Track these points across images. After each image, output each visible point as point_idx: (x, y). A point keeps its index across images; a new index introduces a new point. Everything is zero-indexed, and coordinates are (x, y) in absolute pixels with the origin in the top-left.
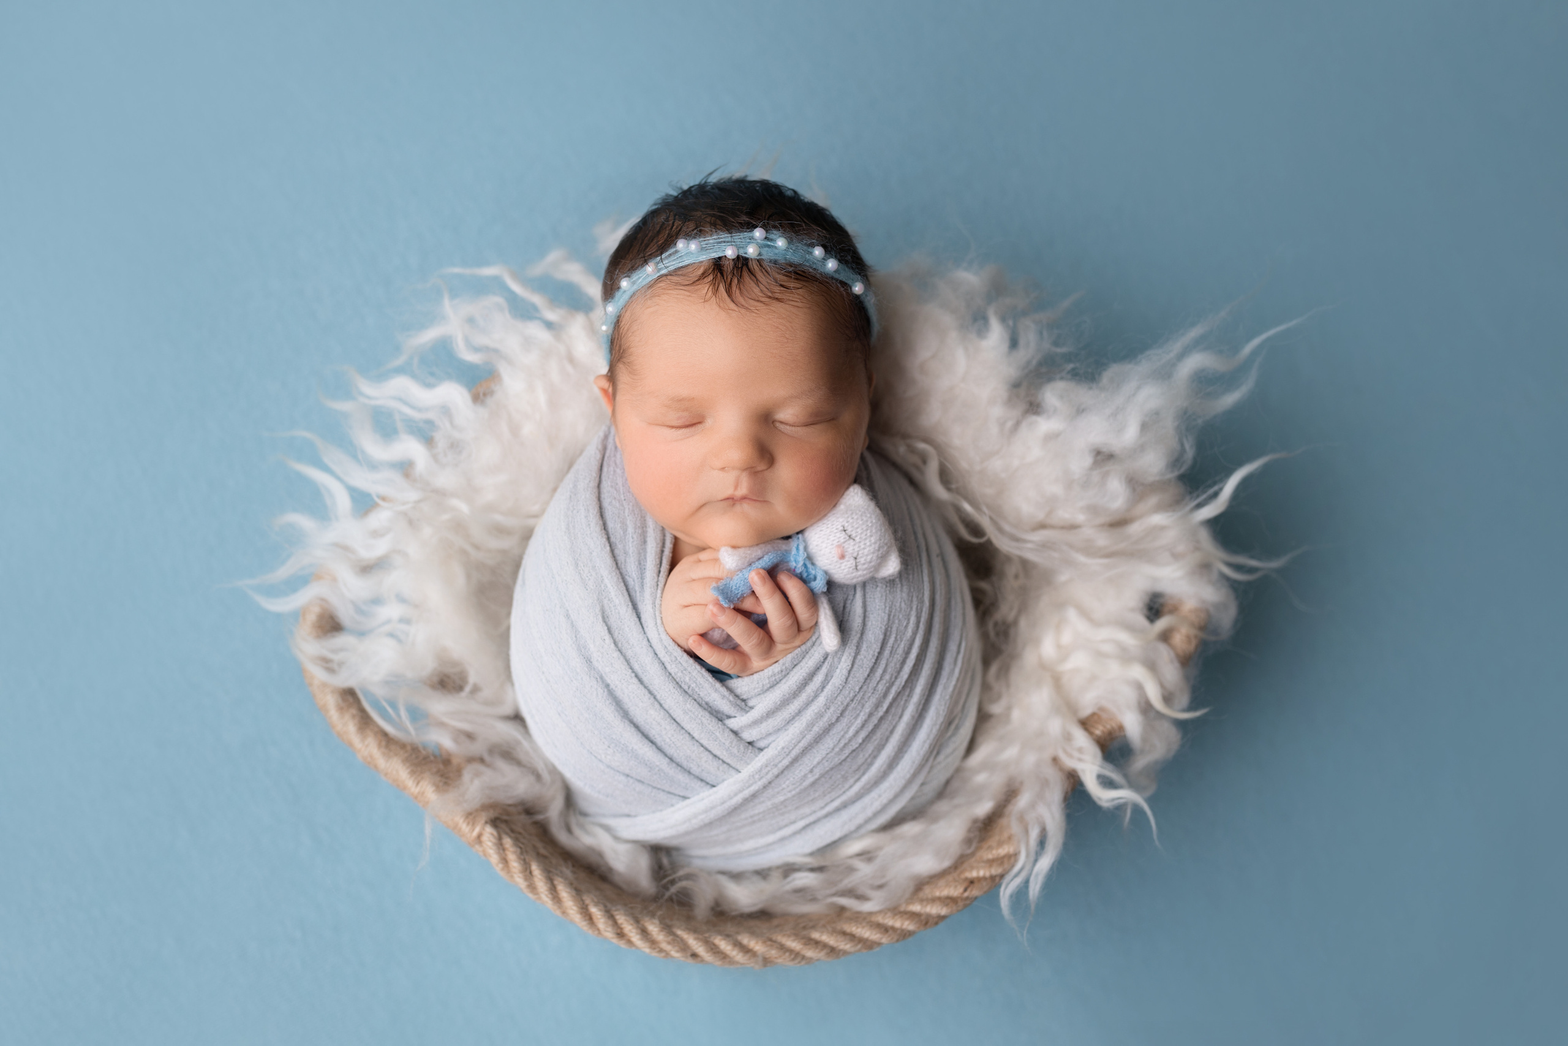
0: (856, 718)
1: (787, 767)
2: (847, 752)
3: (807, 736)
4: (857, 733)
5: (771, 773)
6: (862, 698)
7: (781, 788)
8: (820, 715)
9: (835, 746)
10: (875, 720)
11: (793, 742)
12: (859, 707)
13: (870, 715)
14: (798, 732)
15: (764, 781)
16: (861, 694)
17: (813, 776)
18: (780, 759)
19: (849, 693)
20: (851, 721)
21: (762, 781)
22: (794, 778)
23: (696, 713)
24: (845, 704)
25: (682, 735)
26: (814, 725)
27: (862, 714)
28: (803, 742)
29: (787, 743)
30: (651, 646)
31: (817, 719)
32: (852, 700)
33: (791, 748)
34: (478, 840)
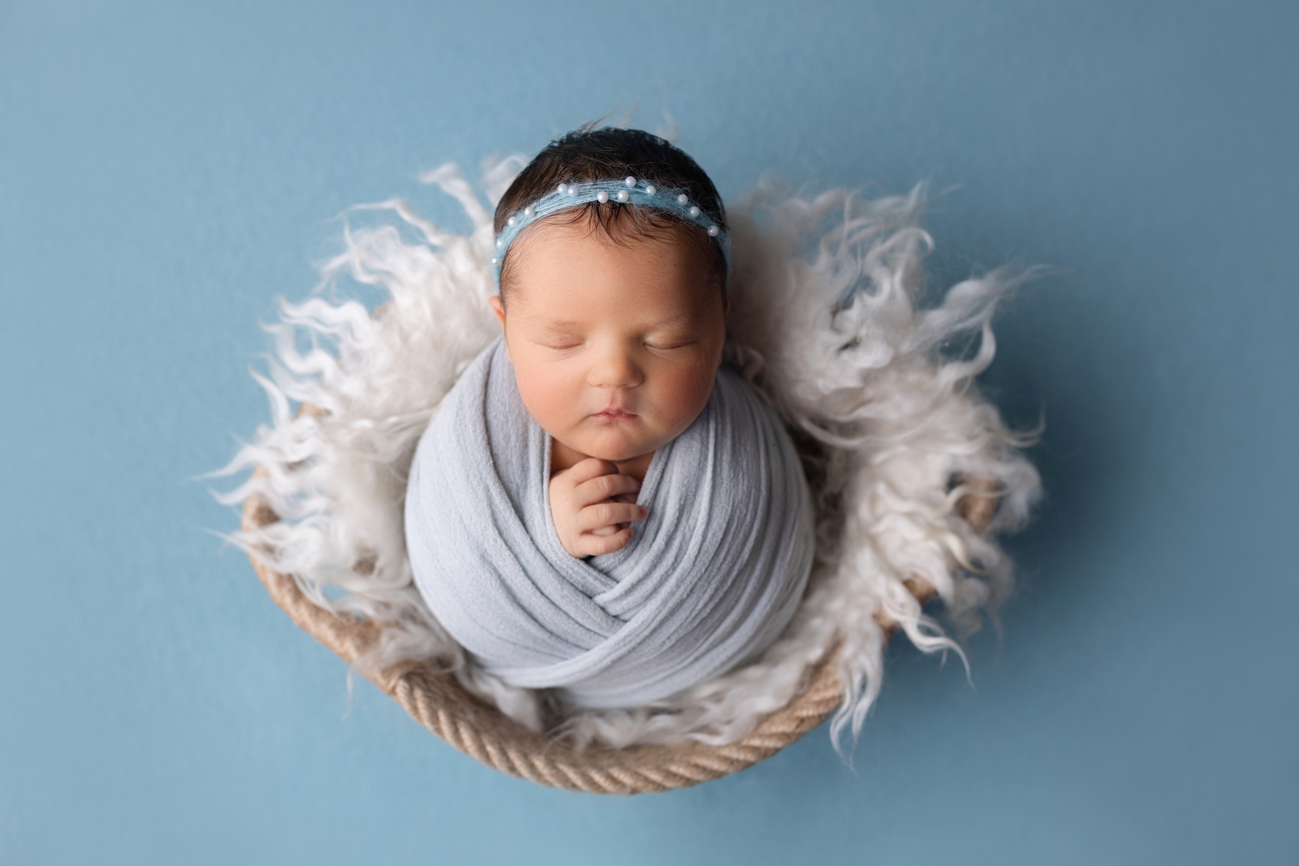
0: (704, 593)
1: (648, 637)
2: (698, 621)
3: (663, 611)
4: (706, 605)
5: (633, 641)
6: (708, 576)
7: (644, 652)
8: (672, 594)
10: (720, 594)
12: (706, 585)
13: (717, 590)
14: (655, 606)
15: (629, 647)
16: (707, 573)
18: (641, 631)
19: (697, 574)
21: (627, 646)
22: (654, 645)
24: (693, 583)
25: (560, 614)
26: (668, 600)
27: (710, 589)
29: (646, 617)
31: (670, 597)
32: (699, 579)
34: (393, 691)
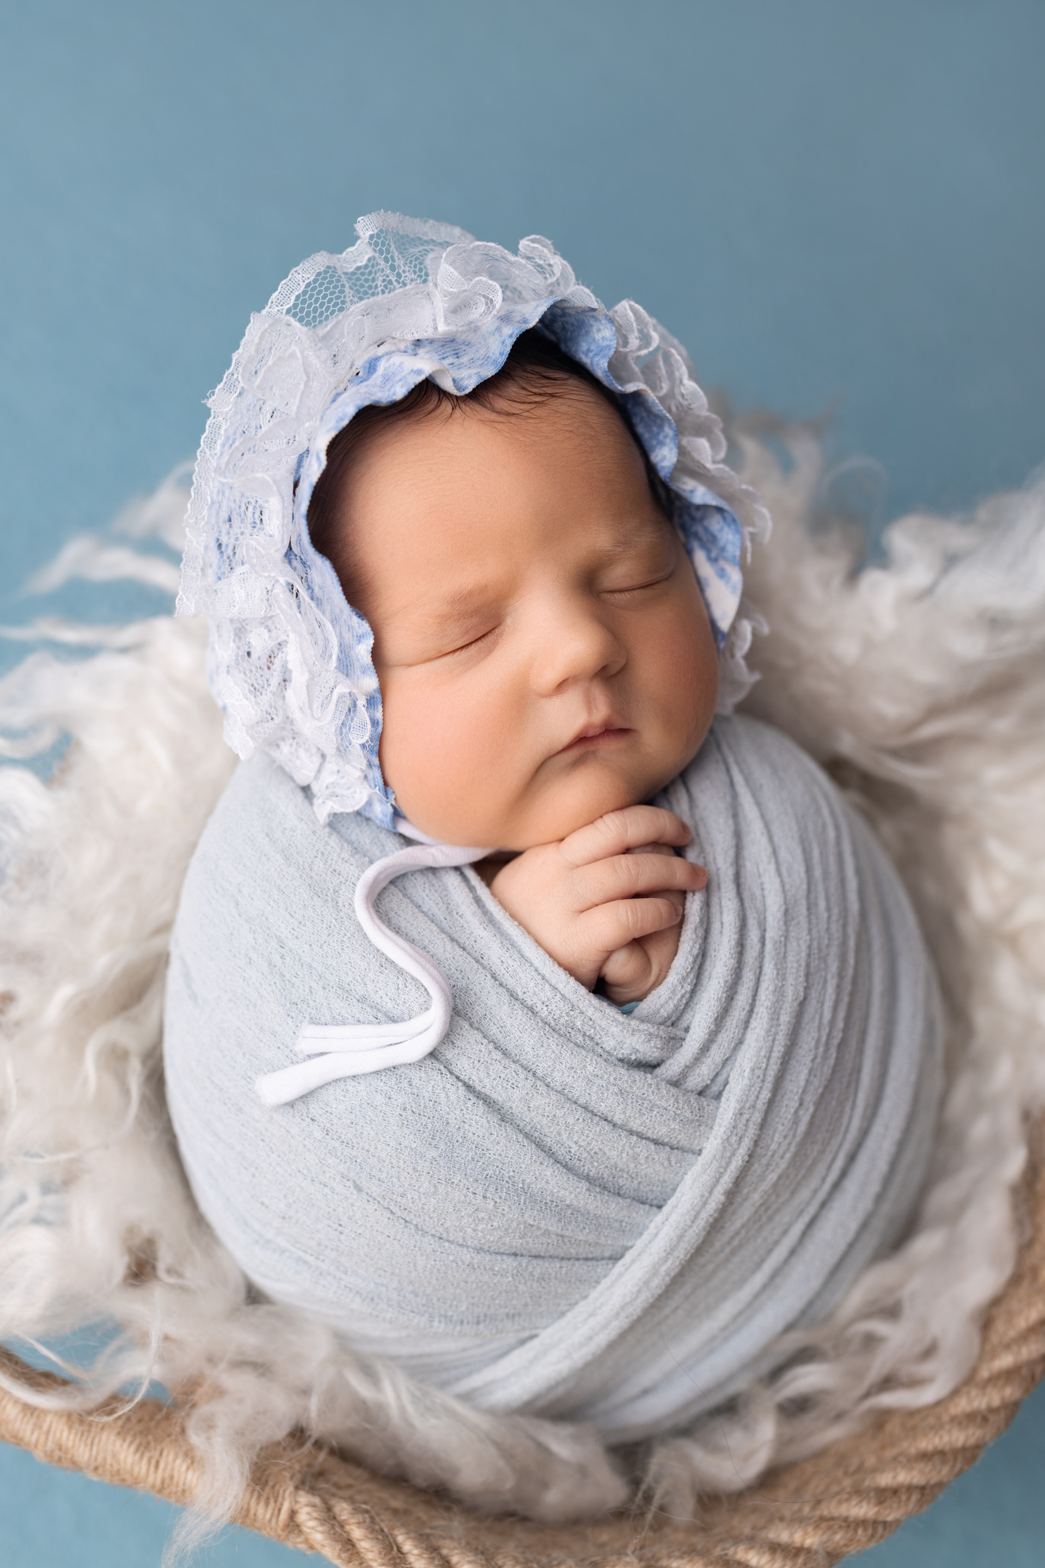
0: (824, 987)
1: (771, 1102)
3: (777, 1037)
4: (835, 1008)
5: (751, 1124)
7: (770, 1154)
8: (779, 992)
9: (818, 1042)
11: (763, 1053)
12: (823, 966)
13: (841, 976)
14: (763, 1033)
15: (747, 1143)
17: (807, 1110)
18: (756, 1092)
20: (820, 993)
21: (743, 1144)
22: (783, 1125)
23: (606, 1076)
24: (804, 964)
25: (597, 1124)
26: (779, 1014)
27: (829, 977)
28: (775, 1049)
29: (754, 1059)
30: (501, 985)
31: (777, 1001)
32: (809, 956)
33: (764, 1065)
34: (293, 1525)
